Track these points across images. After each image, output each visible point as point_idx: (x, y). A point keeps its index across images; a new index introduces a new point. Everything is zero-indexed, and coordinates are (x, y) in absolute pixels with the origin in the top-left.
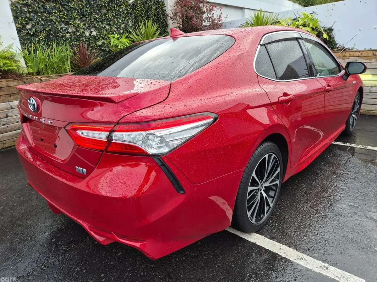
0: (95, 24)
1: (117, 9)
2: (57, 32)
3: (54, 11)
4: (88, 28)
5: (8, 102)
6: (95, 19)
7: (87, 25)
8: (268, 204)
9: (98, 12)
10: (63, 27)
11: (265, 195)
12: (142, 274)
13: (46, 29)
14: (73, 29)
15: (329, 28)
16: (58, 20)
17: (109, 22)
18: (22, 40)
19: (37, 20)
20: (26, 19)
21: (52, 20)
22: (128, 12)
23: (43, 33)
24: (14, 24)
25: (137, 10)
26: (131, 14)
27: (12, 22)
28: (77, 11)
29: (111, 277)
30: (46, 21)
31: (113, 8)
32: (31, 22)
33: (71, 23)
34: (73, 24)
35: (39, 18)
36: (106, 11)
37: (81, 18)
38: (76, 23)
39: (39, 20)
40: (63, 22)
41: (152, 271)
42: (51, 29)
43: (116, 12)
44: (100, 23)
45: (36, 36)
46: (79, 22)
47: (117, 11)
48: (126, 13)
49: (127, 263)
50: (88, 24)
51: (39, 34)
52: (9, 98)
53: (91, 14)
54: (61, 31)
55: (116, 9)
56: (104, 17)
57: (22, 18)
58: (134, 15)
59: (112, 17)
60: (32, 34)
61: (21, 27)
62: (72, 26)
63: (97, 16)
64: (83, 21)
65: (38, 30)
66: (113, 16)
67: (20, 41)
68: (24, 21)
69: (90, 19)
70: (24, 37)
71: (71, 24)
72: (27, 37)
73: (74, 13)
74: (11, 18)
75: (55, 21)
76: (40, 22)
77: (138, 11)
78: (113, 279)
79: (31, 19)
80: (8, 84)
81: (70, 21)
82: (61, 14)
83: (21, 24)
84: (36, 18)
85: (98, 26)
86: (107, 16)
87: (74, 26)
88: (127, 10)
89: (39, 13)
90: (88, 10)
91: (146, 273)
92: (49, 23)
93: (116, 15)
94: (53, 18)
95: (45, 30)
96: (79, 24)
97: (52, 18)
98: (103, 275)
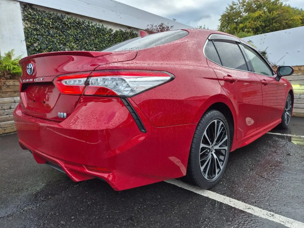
0: (85, 47)
1: (103, 37)
2: (56, 50)
3: (56, 35)
4: (80, 49)
5: (13, 97)
6: (86, 43)
7: (79, 46)
8: (218, 167)
9: (88, 38)
10: (61, 47)
11: (215, 156)
12: (107, 217)
13: (49, 47)
14: (69, 49)
15: (263, 52)
16: (58, 41)
17: (96, 45)
18: (29, 54)
19: (42, 40)
20: (35, 39)
21: (53, 41)
22: (111, 40)
23: (46, 50)
24: (25, 42)
25: (117, 39)
26: (112, 41)
27: (24, 41)
28: (73, 36)
29: (80, 218)
30: (49, 41)
31: (100, 36)
32: (38, 41)
33: (67, 44)
34: (69, 46)
35: (44, 39)
36: (95, 38)
37: (75, 41)
38: (71, 45)
39: (44, 40)
40: (62, 43)
41: (117, 215)
42: (52, 47)
43: (102, 39)
44: (89, 46)
45: (41, 52)
46: (73, 45)
47: (102, 38)
48: (109, 40)
49: (95, 209)
50: (80, 46)
51: (43, 51)
52: (14, 94)
53: (83, 39)
54: (60, 49)
55: (102, 37)
56: (92, 42)
57: (31, 38)
58: (115, 42)
59: (99, 43)
60: (37, 50)
61: (30, 44)
62: (68, 46)
63: (87, 41)
64: (77, 44)
65: (42, 47)
66: (99, 41)
67: (28, 54)
68: (33, 41)
69: (82, 43)
70: (32, 52)
71: (67, 45)
72: (33, 52)
73: (71, 37)
74: (23, 38)
75: (56, 42)
76: (45, 42)
77: (118, 39)
78: (81, 220)
79: (38, 39)
80: (14, 83)
81: (67, 43)
82: (61, 38)
83: (30, 42)
84: (42, 39)
85: (87, 48)
86: (95, 41)
87: (69, 47)
88: (110, 38)
89: (45, 36)
90: (81, 36)
91: (111, 216)
92: (51, 43)
93: (101, 41)
94: (55, 40)
95: (48, 48)
96: (73, 46)
97: (54, 40)
98: (73, 217)
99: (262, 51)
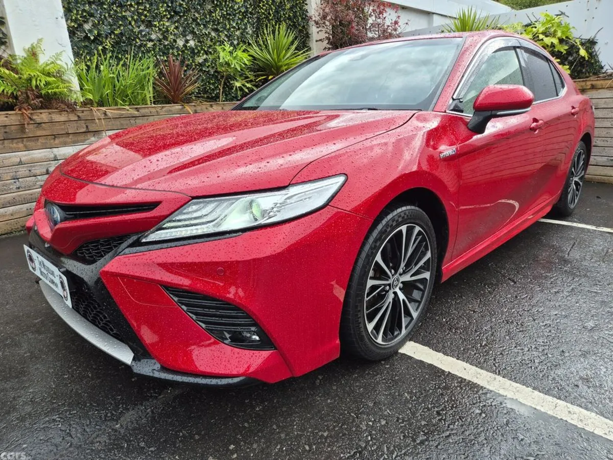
0: (194, 28)
1: (230, 5)
2: (133, 38)
3: (129, 3)
4: (182, 34)
5: (51, 148)
6: (195, 20)
7: (180, 28)
9: (199, 7)
10: (141, 31)
13: (116, 32)
14: (159, 35)
15: (589, 40)
16: (135, 17)
17: (216, 25)
18: (75, 48)
19: (101, 16)
20: (85, 14)
21: (124, 18)
22: (247, 11)
23: (111, 38)
24: (64, 20)
25: (262, 8)
26: (251, 13)
27: (62, 18)
28: (165, 5)
30: (116, 19)
31: (224, 3)
32: (91, 18)
33: (155, 23)
34: (158, 27)
35: (105, 13)
36: (213, 7)
37: (172, 17)
38: (164, 25)
39: (104, 15)
40: (143, 22)
42: (123, 32)
43: (228, 9)
44: (202, 26)
45: (99, 43)
46: (167, 24)
47: (230, 8)
48: (244, 12)
50: (182, 27)
51: (104, 40)
52: (52, 141)
53: (188, 10)
54: (140, 36)
55: (228, 5)
56: (208, 16)
57: (77, 11)
58: (256, 16)
59: (222, 18)
60: (92, 38)
61: (76, 26)
62: (157, 29)
63: (197, 15)
64: (175, 23)
65: (103, 32)
66: (223, 16)
67: (73, 49)
68: (80, 17)
69: (186, 20)
70: (80, 44)
71: (155, 26)
72: (83, 44)
73: (162, 7)
74: (61, 11)
75: (130, 19)
76: (107, 20)
77: (263, 10)
79: (91, 13)
80: (51, 117)
81: (154, 21)
82: (140, 9)
83: (76, 21)
84: (100, 12)
85: (198, 31)
86: (214, 15)
87: (160, 29)
88: (247, 8)
89: (105, 4)
90: (184, 4)
92: (121, 23)
93: (227, 14)
94: (128, 14)
95: (114, 33)
96: (167, 27)
97: (126, 14)
99: (588, 38)
